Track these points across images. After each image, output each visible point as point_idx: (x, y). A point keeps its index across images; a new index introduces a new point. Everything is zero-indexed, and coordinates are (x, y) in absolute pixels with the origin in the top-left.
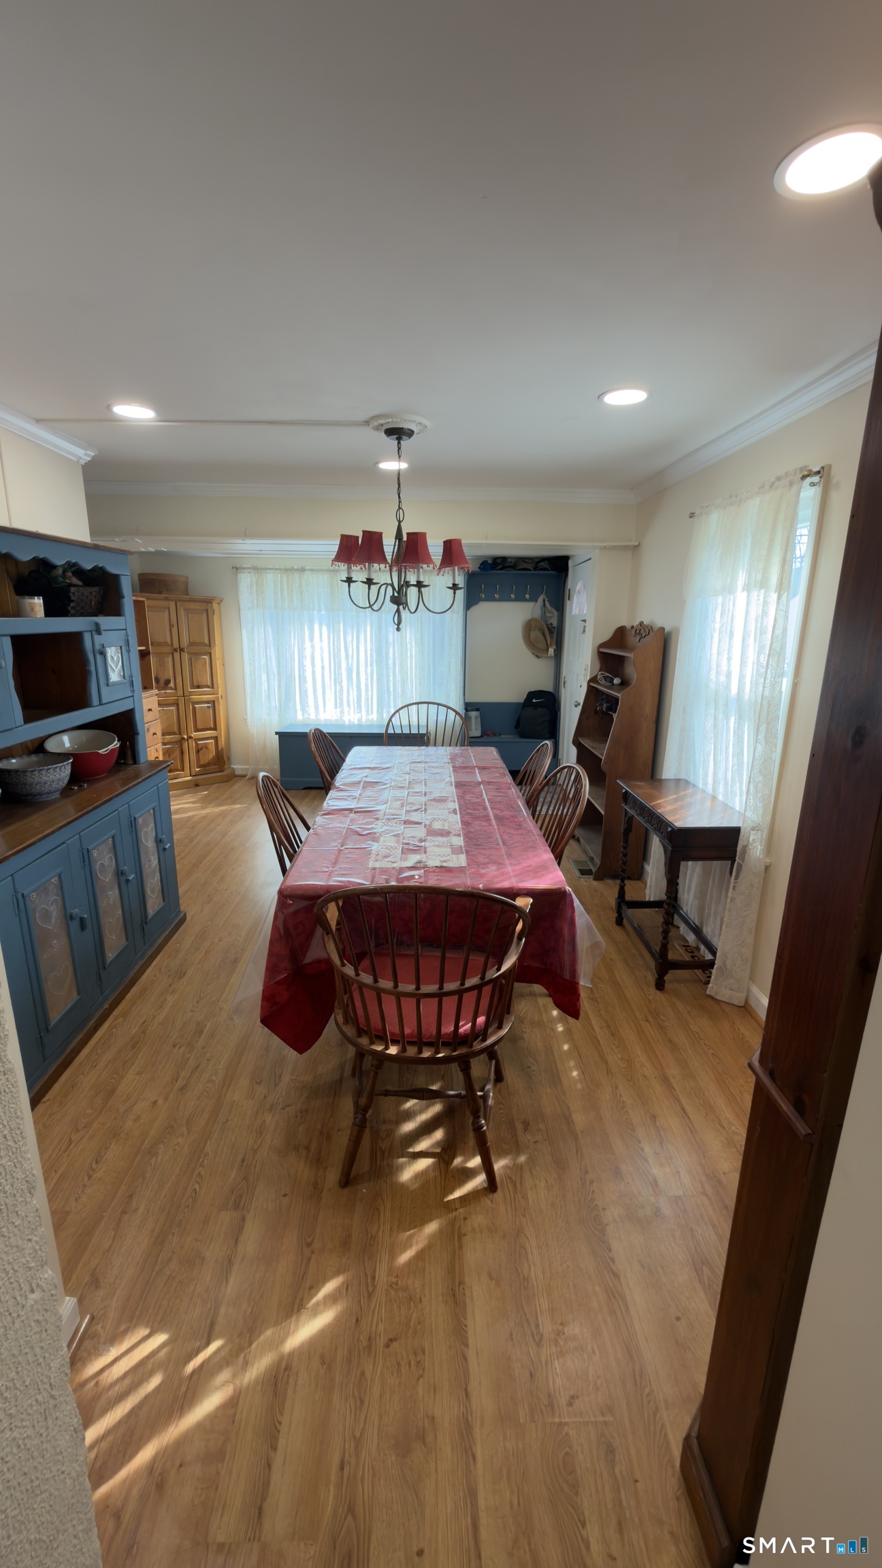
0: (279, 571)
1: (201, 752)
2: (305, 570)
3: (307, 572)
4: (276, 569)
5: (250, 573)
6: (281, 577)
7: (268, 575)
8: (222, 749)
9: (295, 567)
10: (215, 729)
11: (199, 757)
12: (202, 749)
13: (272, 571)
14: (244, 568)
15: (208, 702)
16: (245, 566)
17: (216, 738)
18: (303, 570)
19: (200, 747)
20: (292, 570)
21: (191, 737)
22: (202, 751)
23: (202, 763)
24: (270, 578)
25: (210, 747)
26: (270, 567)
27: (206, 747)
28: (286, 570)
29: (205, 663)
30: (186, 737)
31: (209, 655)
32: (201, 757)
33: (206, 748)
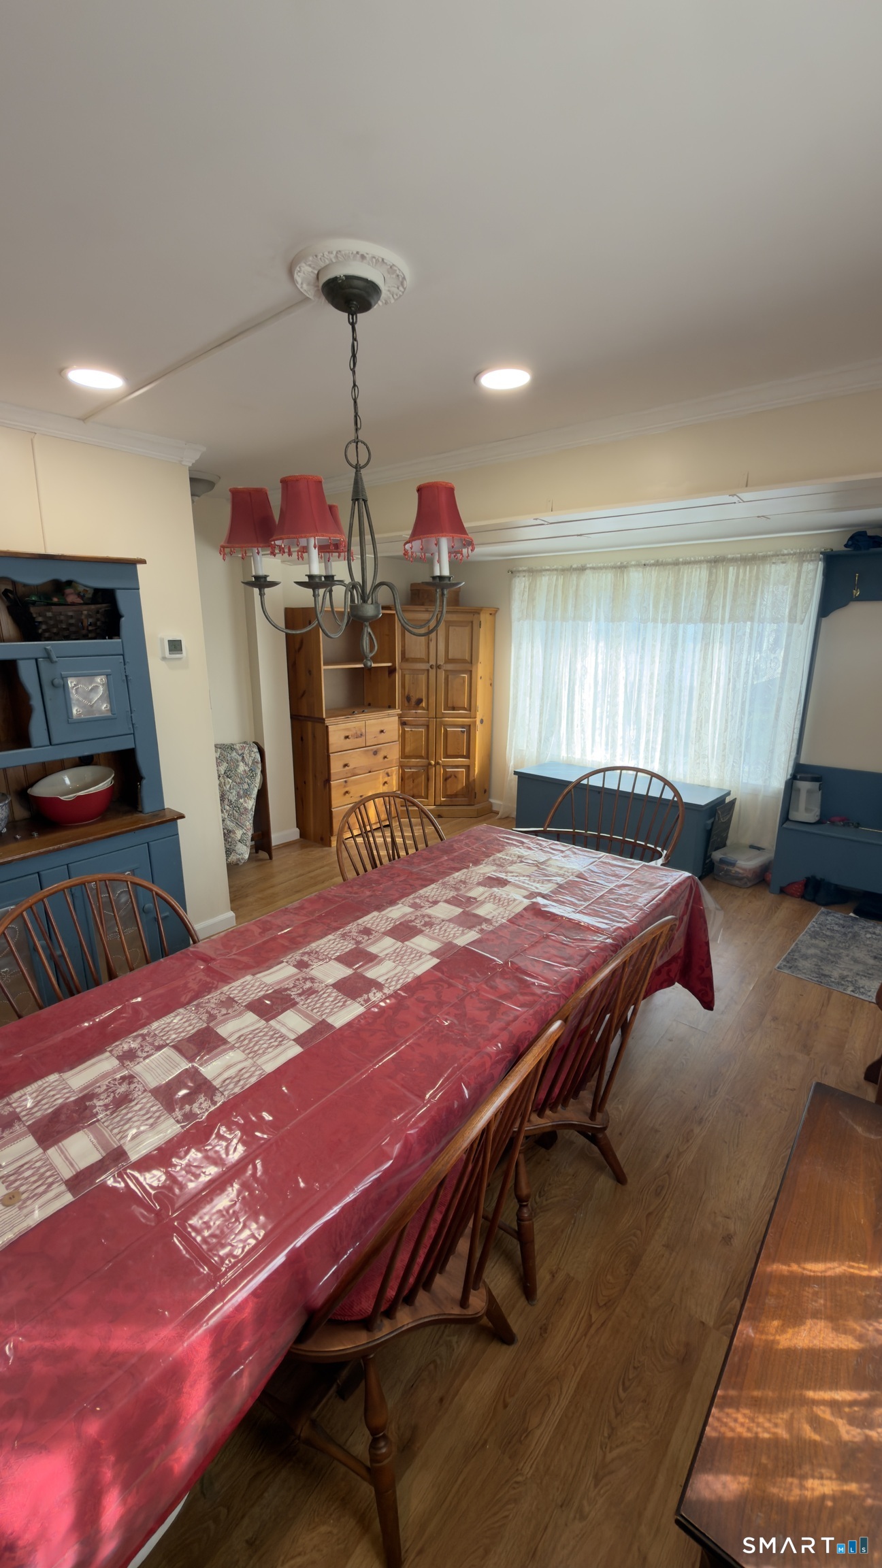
0: (555, 572)
1: (449, 781)
2: (585, 569)
3: (588, 572)
4: (553, 570)
5: (524, 576)
6: (557, 579)
7: (543, 578)
8: (474, 780)
9: (575, 566)
10: (468, 756)
11: (446, 786)
12: (450, 777)
13: (548, 573)
14: (519, 571)
15: (462, 726)
16: (521, 569)
17: (468, 768)
18: (583, 569)
19: (448, 775)
20: (571, 570)
21: (438, 763)
22: (450, 779)
23: (449, 793)
24: (544, 581)
25: (459, 776)
26: (548, 567)
27: (455, 775)
28: (563, 570)
29: (464, 682)
30: (433, 762)
31: (469, 673)
32: (448, 786)
33: (456, 777)
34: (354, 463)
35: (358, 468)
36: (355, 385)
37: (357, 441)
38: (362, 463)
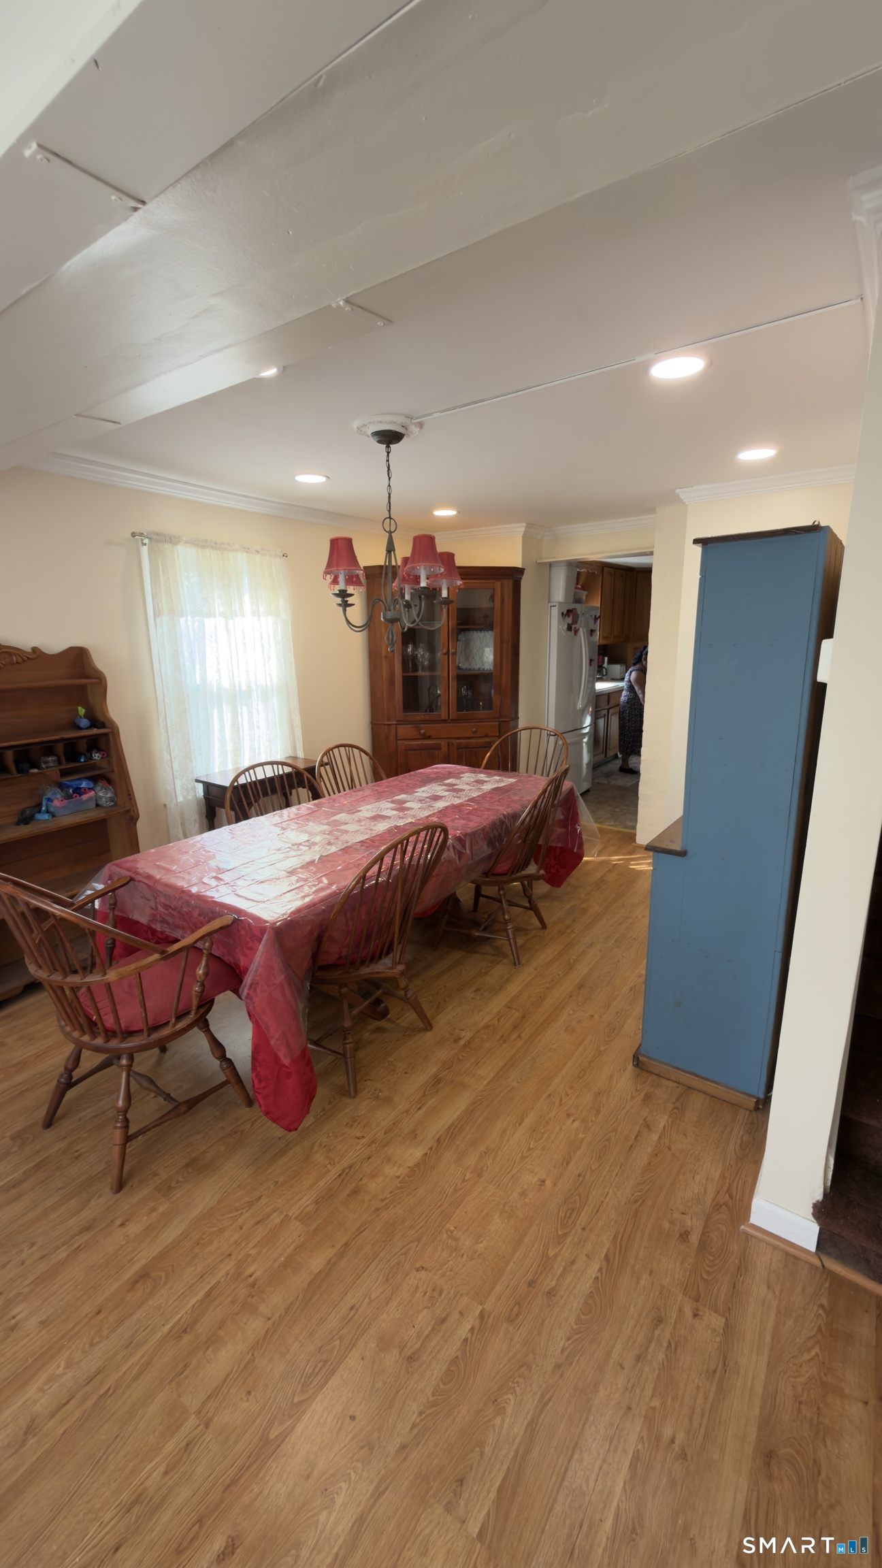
34: (388, 530)
35: (390, 533)
36: (389, 485)
37: (390, 518)
38: (392, 530)
